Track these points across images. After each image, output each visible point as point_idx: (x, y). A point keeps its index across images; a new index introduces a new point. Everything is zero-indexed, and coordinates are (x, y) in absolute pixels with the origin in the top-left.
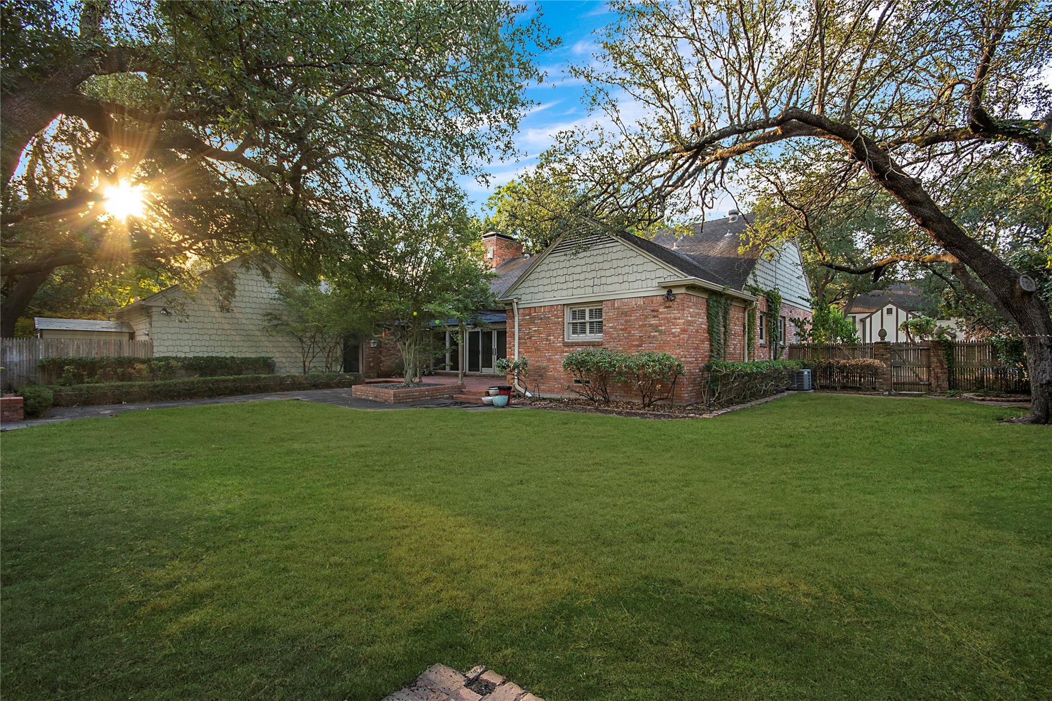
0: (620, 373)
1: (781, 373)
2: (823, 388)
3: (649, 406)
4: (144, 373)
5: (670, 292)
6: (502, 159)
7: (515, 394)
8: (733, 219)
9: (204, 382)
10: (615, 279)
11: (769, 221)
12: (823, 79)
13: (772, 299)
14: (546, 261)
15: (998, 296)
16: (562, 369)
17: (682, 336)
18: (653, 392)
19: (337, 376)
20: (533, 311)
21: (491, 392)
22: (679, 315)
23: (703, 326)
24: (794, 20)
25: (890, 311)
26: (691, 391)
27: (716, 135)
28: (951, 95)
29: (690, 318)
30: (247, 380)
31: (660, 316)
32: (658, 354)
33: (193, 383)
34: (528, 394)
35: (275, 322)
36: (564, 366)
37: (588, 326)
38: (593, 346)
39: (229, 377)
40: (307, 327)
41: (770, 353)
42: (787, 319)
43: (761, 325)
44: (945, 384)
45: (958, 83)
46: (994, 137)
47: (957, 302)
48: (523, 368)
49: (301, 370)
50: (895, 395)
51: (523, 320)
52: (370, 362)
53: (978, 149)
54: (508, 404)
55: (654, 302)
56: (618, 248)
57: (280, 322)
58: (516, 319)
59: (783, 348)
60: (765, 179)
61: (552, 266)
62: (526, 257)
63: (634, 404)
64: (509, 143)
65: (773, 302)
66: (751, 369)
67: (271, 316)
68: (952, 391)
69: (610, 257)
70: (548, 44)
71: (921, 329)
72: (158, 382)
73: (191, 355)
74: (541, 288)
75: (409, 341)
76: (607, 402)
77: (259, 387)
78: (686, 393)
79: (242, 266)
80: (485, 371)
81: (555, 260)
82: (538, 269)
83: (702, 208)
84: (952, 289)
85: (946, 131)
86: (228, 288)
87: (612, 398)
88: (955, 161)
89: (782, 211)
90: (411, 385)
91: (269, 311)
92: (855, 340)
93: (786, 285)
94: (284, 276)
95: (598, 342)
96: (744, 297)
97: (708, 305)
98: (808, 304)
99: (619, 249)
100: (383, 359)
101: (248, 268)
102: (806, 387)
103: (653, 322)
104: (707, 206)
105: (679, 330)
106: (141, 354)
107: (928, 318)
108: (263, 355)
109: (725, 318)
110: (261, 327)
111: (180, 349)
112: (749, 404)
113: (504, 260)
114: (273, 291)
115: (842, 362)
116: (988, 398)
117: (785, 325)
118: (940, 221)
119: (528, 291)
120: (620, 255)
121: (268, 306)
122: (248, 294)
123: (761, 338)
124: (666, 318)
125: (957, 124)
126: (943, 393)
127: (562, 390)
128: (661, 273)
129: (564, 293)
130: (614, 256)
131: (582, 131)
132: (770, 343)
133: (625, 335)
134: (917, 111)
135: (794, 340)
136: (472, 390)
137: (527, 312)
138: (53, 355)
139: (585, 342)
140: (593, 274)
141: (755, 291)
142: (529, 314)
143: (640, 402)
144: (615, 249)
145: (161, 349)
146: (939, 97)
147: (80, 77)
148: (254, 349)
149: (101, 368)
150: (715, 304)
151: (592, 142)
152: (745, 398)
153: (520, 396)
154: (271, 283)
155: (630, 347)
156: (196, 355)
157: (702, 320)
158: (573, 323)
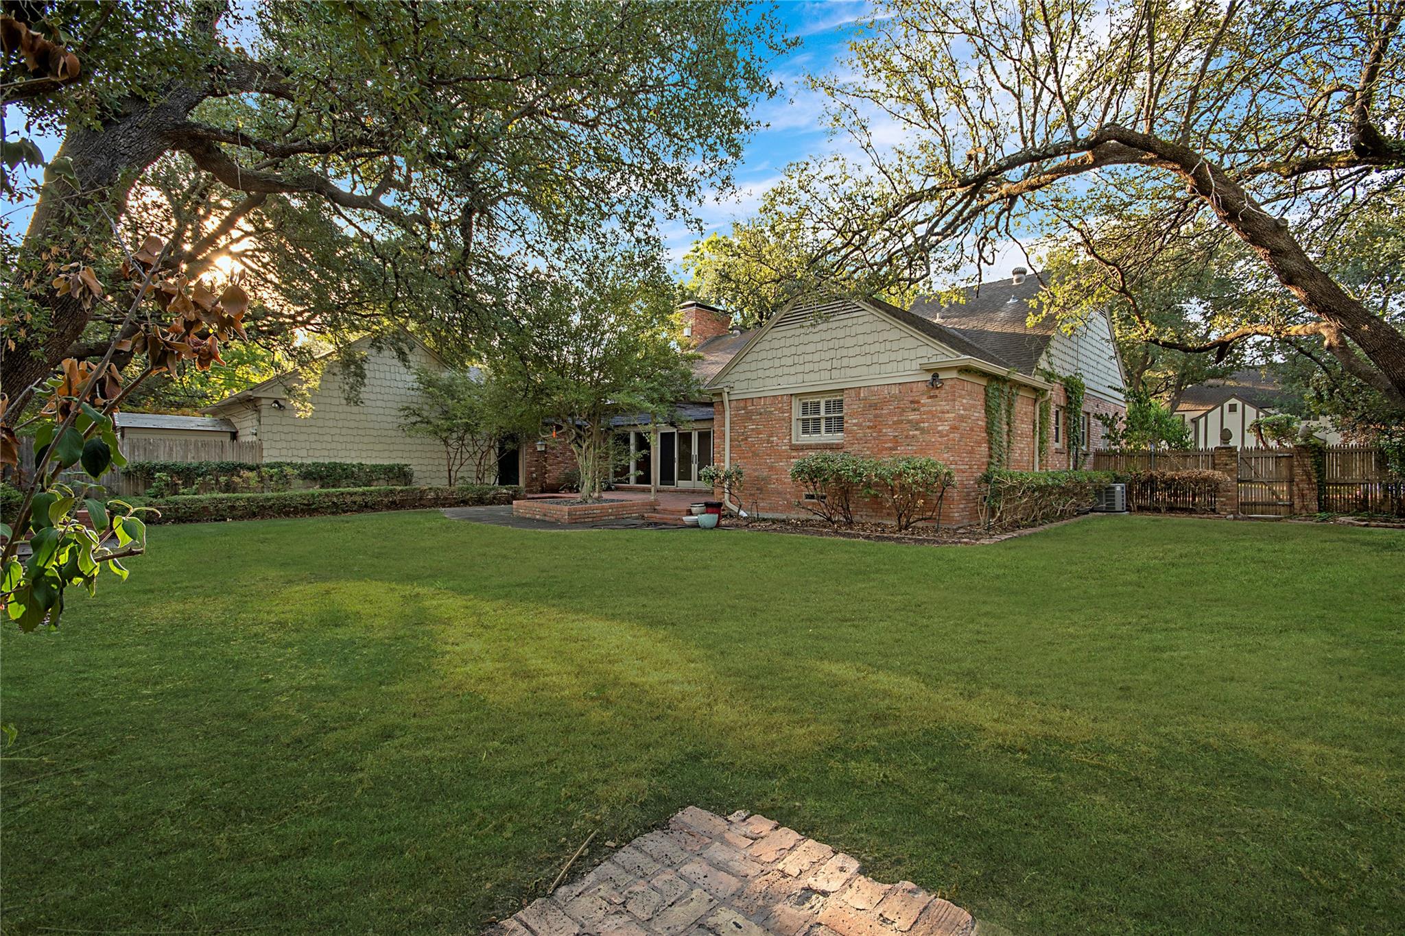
0: (868, 485)
1: (1085, 487)
2: (1141, 509)
3: (906, 528)
4: (253, 483)
5: (935, 376)
6: (717, 199)
7: (725, 513)
8: (1018, 280)
9: (327, 495)
10: (860, 360)
11: (1070, 281)
12: (1152, 85)
13: (1072, 389)
14: (768, 337)
15: (1391, 379)
16: (789, 480)
17: (952, 435)
18: (912, 511)
19: (490, 490)
20: (749, 403)
21: (694, 510)
22: (948, 407)
23: (980, 423)
24: (1112, 6)
25: (1233, 408)
26: (963, 510)
27: (1004, 163)
28: (1326, 106)
29: (962, 412)
30: (379, 492)
31: (922, 409)
32: (921, 460)
33: (313, 495)
34: (742, 513)
35: (414, 419)
36: (793, 475)
37: (823, 422)
38: (831, 449)
39: (357, 489)
40: (454, 425)
41: (1069, 461)
42: (1092, 415)
43: (1057, 424)
44: (1314, 505)
45: (1337, 90)
46: (1387, 164)
47: (1331, 391)
48: (737, 479)
49: (447, 482)
50: (1243, 519)
51: (736, 415)
52: (532, 473)
53: (1363, 181)
54: (718, 526)
55: (914, 390)
56: (866, 319)
57: (419, 419)
58: (727, 414)
59: (1086, 455)
60: (1066, 224)
61: (776, 344)
62: (735, 335)
63: (886, 526)
64: (728, 178)
65: (1073, 392)
66: (1046, 480)
67: (408, 411)
68: (1323, 514)
69: (853, 331)
70: (784, 46)
71: (1281, 431)
72: (269, 494)
73: (309, 461)
74: (761, 373)
75: (587, 443)
76: (850, 523)
77: (394, 502)
78: (957, 512)
79: (372, 346)
80: (682, 484)
81: (779, 335)
82: (757, 349)
83: (979, 265)
84: (1325, 375)
85: (1319, 155)
86: (356, 374)
87: (856, 518)
88: (1330, 198)
89: (1089, 268)
90: (590, 501)
91: (406, 405)
92: (1187, 444)
93: (1091, 369)
94: (423, 360)
95: (837, 444)
96: (1035, 384)
97: (987, 395)
98: (1121, 396)
99: (866, 321)
100: (549, 468)
101: (380, 349)
102: (1118, 507)
103: (913, 416)
104: (985, 261)
105: (947, 428)
106: (248, 460)
107: (1289, 415)
108: (397, 461)
109: (1009, 412)
110: (396, 425)
111: (295, 453)
112: (1041, 528)
113: (706, 338)
114: (411, 379)
115: (1169, 474)
116: (1373, 523)
117: (1089, 424)
118: (1312, 278)
119: (743, 377)
120: (867, 328)
121: (404, 398)
122: (379, 382)
123: (1057, 441)
124: (930, 412)
125: (1333, 146)
126: (1310, 517)
127: (790, 507)
128: (923, 351)
129: (792, 379)
130: (860, 330)
131: (819, 161)
132: (1069, 448)
133: (874, 434)
134: (1279, 129)
135: (1101, 445)
136: (669, 508)
137: (742, 404)
138: (141, 459)
139: (819, 444)
140: (832, 354)
141: (1049, 377)
142: (745, 408)
143: (894, 523)
144: (861, 320)
145: (272, 452)
146: (1310, 110)
147: (195, 99)
148: (386, 454)
149: (199, 476)
150: (997, 393)
151: (832, 177)
152: (1035, 520)
153: (731, 516)
154: (410, 367)
155: (880, 451)
156: (315, 460)
157: (979, 414)
158: (803, 420)
